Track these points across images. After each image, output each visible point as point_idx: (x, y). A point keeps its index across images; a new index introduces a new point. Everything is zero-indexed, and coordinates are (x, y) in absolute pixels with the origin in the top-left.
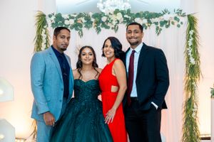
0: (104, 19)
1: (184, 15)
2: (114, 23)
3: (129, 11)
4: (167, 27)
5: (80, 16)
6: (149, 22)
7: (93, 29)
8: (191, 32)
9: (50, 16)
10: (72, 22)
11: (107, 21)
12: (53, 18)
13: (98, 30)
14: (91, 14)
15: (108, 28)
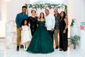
0: (43, 6)
1: (64, 5)
2: (45, 7)
3: (49, 4)
4: (59, 8)
5: (36, 5)
6: (55, 7)
7: (40, 9)
8: (66, 10)
9: (28, 5)
10: (34, 6)
11: (44, 6)
12: (29, 5)
13: (41, 9)
14: (39, 4)
15: (44, 8)
